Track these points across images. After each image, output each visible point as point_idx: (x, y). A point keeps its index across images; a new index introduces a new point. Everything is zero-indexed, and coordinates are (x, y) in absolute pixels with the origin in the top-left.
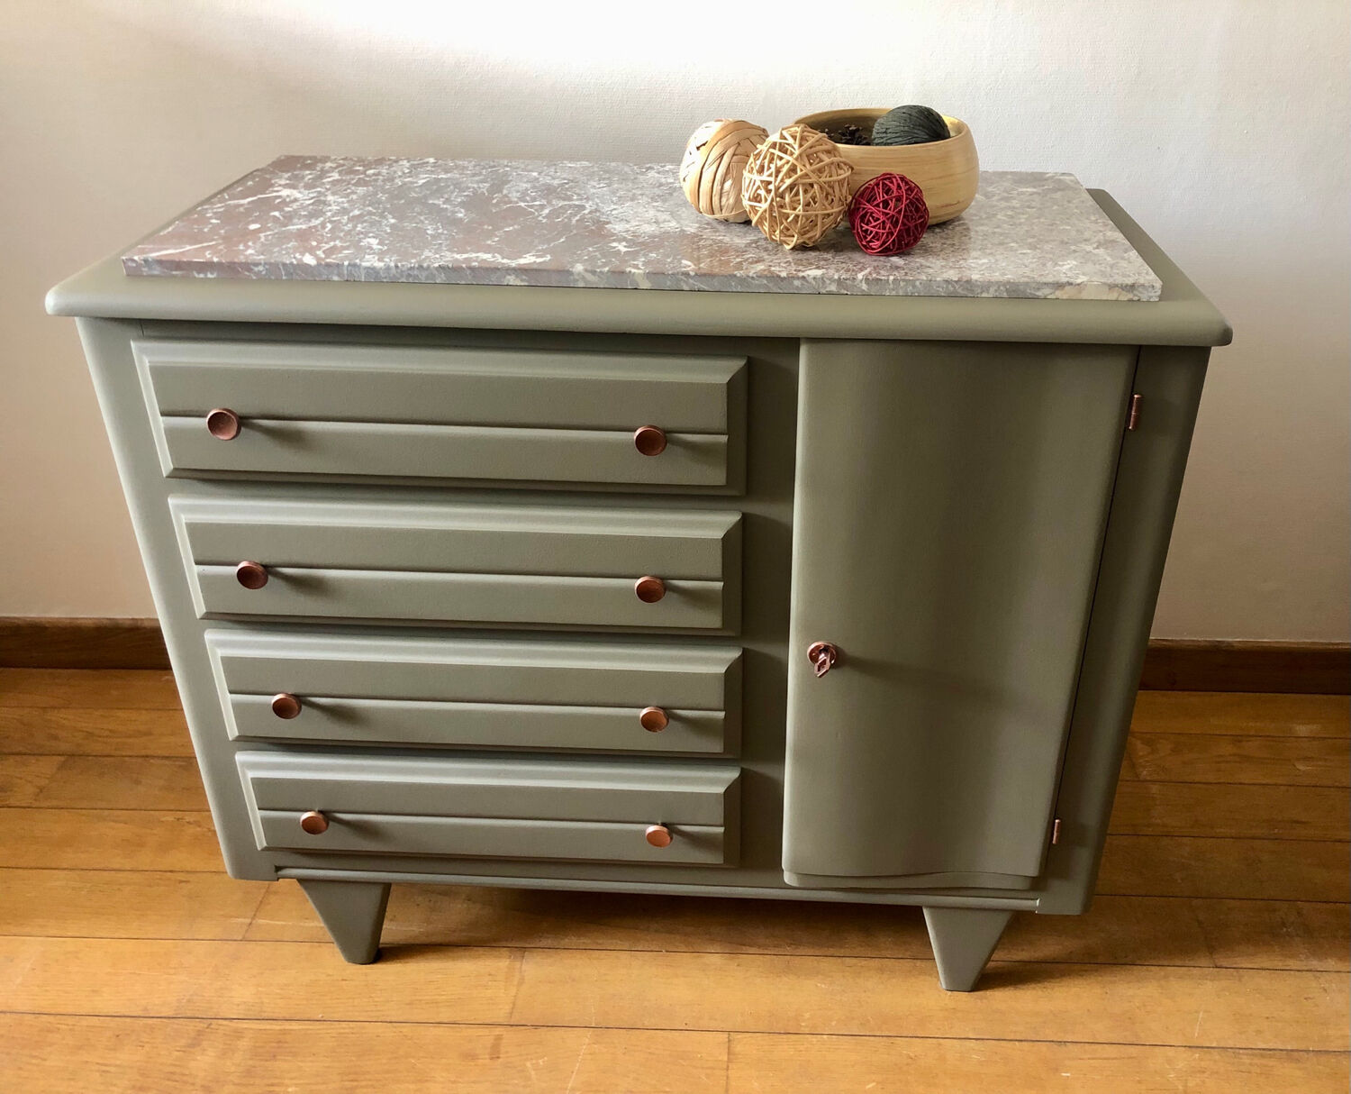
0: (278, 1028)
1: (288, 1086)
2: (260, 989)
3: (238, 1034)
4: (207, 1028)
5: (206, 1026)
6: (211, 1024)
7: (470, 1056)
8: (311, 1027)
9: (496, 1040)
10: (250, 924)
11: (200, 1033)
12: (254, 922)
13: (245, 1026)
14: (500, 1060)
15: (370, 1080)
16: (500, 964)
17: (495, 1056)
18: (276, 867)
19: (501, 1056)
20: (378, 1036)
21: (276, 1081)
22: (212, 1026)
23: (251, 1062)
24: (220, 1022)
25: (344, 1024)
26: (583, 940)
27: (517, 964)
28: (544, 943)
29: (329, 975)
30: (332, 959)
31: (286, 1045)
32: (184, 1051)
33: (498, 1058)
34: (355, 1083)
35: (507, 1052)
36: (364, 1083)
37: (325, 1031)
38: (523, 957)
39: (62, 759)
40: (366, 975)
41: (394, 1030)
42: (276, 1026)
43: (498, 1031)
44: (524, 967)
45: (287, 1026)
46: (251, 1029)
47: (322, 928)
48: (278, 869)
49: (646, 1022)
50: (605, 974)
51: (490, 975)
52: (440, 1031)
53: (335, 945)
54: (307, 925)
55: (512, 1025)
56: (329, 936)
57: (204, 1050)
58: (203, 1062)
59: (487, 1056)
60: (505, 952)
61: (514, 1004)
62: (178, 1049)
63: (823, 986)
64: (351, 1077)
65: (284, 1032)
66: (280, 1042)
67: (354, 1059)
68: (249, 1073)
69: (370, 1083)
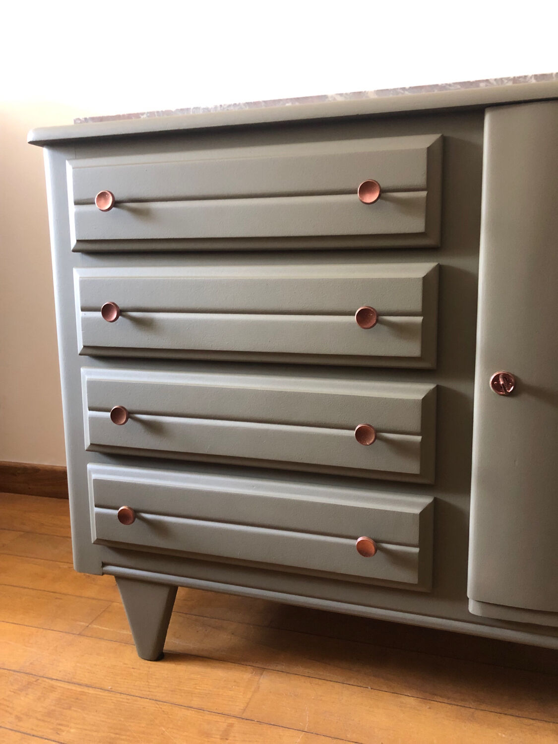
0: (80, 690)
1: (71, 728)
2: (78, 664)
3: (53, 689)
4: (35, 681)
5: (34, 680)
6: (38, 680)
7: (207, 735)
8: (101, 693)
9: (228, 726)
10: (87, 626)
11: (29, 683)
12: (90, 626)
13: (59, 685)
14: (228, 741)
15: (129, 736)
16: (245, 676)
17: (225, 736)
18: (102, 563)
19: (230, 738)
20: (144, 708)
21: (64, 723)
22: (39, 681)
23: (53, 708)
24: (45, 679)
25: (123, 696)
26: (307, 670)
27: (257, 678)
28: (279, 668)
29: (125, 664)
30: (131, 655)
31: (80, 701)
32: (14, 693)
33: (227, 739)
34: (118, 736)
35: (234, 737)
36: (124, 737)
37: (109, 698)
38: (262, 674)
39: (22, 533)
40: (149, 667)
41: (157, 705)
42: (79, 689)
43: (231, 721)
44: (261, 681)
45: (86, 690)
46: (62, 687)
47: (131, 635)
48: (104, 565)
49: (349, 736)
50: (321, 696)
51: (235, 682)
52: (189, 713)
53: (135, 647)
54: (122, 632)
55: (243, 719)
56: (133, 640)
57: (27, 694)
58: (23, 701)
59: (218, 737)
60: (250, 669)
61: (248, 704)
62: (12, 690)
63: (504, 736)
64: (117, 731)
65: (83, 693)
66: (77, 699)
67: (122, 719)
68: (50, 714)
69: (128, 738)
